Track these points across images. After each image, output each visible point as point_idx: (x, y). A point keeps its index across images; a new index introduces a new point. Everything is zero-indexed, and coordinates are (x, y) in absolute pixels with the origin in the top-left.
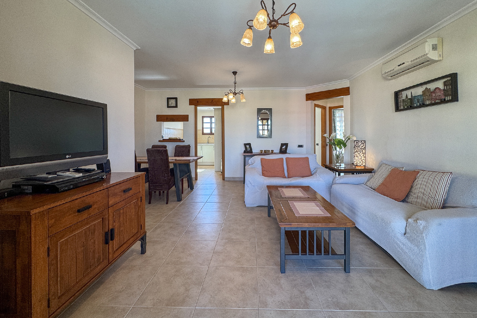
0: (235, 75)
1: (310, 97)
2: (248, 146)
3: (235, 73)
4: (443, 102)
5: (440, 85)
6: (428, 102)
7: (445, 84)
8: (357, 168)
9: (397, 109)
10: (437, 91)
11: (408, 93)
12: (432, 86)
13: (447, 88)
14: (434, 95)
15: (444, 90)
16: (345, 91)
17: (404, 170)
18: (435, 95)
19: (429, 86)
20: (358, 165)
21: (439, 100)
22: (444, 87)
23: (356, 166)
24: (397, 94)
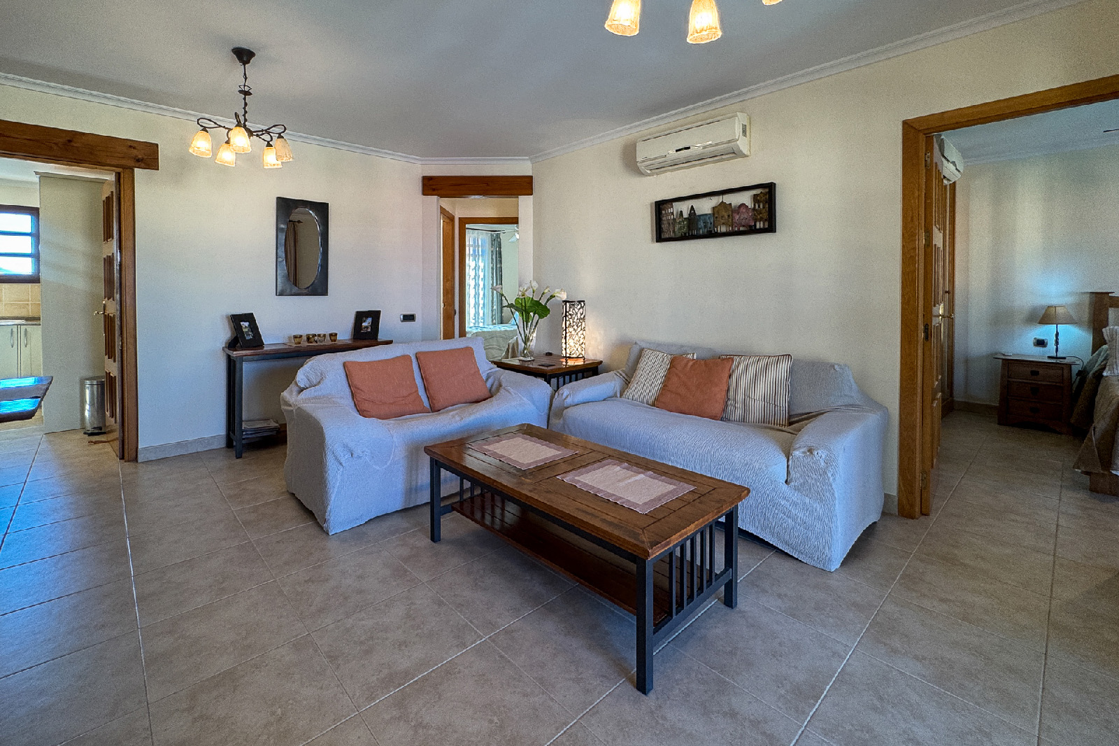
0: (244, 65)
1: (432, 186)
2: (247, 324)
3: (244, 55)
4: (752, 231)
5: (746, 199)
6: (723, 229)
7: (756, 199)
8: (571, 363)
9: (660, 238)
10: (743, 210)
11: (684, 208)
12: (734, 200)
13: (759, 207)
14: (737, 217)
15: (754, 209)
16: (522, 186)
17: (695, 357)
18: (739, 217)
19: (728, 199)
20: (574, 356)
21: (744, 226)
22: (755, 205)
23: (569, 357)
24: (660, 207)
